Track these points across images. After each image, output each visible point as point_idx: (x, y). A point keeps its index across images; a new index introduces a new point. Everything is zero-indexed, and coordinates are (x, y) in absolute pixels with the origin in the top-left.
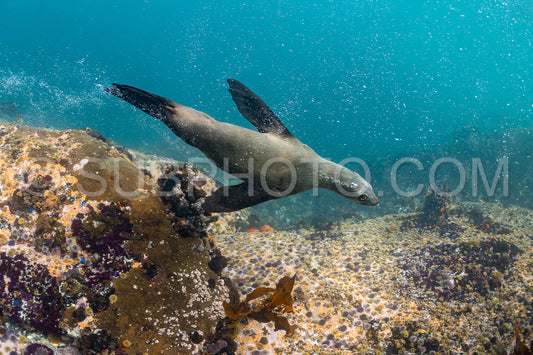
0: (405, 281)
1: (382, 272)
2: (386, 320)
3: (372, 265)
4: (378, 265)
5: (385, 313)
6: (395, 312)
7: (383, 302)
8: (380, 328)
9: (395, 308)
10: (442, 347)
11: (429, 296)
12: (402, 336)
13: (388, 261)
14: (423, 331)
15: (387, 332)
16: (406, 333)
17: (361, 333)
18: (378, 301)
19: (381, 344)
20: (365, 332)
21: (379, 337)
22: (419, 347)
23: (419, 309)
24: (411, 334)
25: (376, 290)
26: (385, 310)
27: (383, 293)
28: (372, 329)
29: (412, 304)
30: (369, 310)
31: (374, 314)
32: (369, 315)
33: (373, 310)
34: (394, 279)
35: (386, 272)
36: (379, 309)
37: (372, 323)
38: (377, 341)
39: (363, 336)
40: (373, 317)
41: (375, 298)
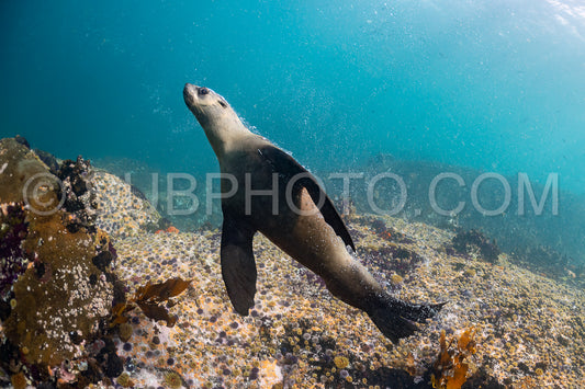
0: (298, 278)
1: (275, 269)
2: (278, 317)
3: (266, 263)
4: (273, 264)
5: (278, 310)
6: (288, 309)
7: (274, 299)
8: (271, 325)
9: (287, 305)
10: (338, 346)
11: (322, 293)
12: (296, 334)
13: (283, 259)
14: (317, 329)
15: (279, 330)
16: (299, 331)
17: (253, 330)
18: (270, 298)
19: (274, 342)
20: (257, 330)
21: (272, 334)
22: (314, 345)
23: (313, 306)
24: (304, 332)
25: (269, 287)
26: (277, 307)
27: (276, 290)
28: (264, 325)
29: (306, 301)
30: (260, 307)
31: (266, 311)
32: (260, 311)
33: (264, 307)
34: (287, 276)
35: (280, 270)
36: (271, 306)
37: (264, 319)
38: (269, 339)
39: (256, 333)
40: (265, 314)
41: (267, 295)
